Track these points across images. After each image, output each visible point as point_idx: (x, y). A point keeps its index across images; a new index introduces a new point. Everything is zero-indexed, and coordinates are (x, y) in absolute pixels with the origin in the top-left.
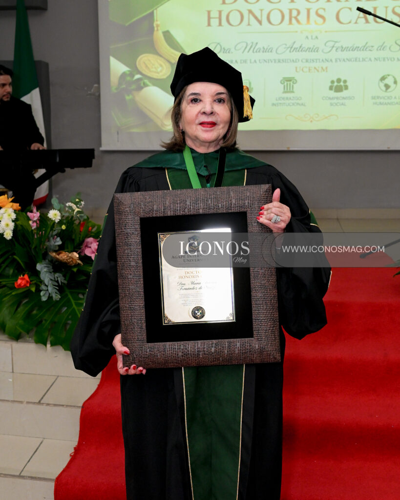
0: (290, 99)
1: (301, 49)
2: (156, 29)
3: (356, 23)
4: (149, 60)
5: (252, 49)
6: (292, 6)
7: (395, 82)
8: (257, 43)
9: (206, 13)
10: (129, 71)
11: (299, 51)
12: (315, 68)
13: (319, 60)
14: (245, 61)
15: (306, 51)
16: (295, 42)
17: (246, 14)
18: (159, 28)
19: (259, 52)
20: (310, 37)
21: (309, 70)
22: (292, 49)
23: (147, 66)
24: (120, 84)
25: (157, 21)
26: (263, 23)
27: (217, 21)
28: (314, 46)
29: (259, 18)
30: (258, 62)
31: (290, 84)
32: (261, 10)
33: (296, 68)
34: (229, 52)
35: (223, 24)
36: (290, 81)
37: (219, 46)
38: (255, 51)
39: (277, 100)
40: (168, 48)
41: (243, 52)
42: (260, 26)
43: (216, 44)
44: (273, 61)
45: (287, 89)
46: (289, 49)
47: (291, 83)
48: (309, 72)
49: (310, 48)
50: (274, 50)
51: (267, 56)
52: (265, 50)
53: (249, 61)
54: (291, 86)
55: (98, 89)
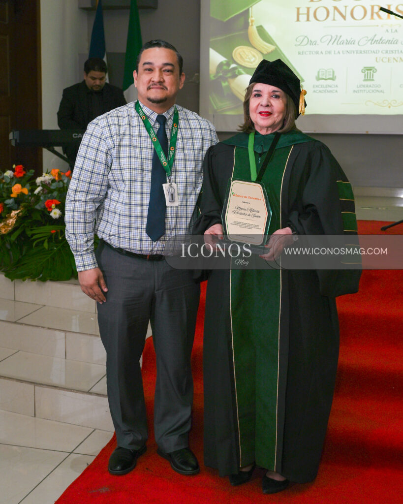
0: (370, 86)
1: (381, 41)
2: (250, 24)
4: (244, 52)
5: (336, 42)
8: (341, 36)
9: (296, 10)
10: (226, 61)
11: (379, 43)
12: (394, 59)
13: (398, 51)
14: (330, 52)
15: (386, 43)
16: (375, 35)
17: (331, 10)
18: (253, 24)
19: (343, 44)
20: (390, 31)
21: (389, 60)
22: (373, 41)
23: (241, 57)
24: (217, 72)
25: (252, 17)
26: (347, 18)
27: (305, 16)
28: (393, 39)
29: (344, 14)
30: (341, 53)
31: (370, 73)
32: (346, 7)
33: (376, 58)
34: (315, 44)
35: (310, 19)
36: (371, 70)
37: (306, 38)
38: (339, 43)
39: (358, 87)
40: (261, 40)
41: (328, 45)
42: (345, 21)
43: (303, 37)
44: (356, 52)
45: (368, 77)
46: (370, 41)
47: (372, 72)
48: (389, 62)
49: (390, 41)
50: (357, 42)
51: (350, 47)
52: (348, 43)
53: (333, 53)
54: (371, 75)
55: (199, 77)
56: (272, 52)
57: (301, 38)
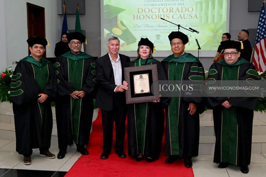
0: (159, 41)
1: (162, 26)
3: (178, 19)
4: (116, 30)
5: (147, 26)
6: (159, 14)
7: (191, 36)
8: (148, 24)
9: (133, 16)
10: (110, 33)
12: (166, 32)
14: (145, 30)
17: (145, 16)
18: (119, 20)
19: (149, 27)
20: (164, 23)
22: (159, 26)
23: (115, 31)
24: (107, 36)
25: (118, 18)
26: (150, 18)
27: (136, 18)
29: (149, 17)
30: (149, 30)
32: (150, 15)
33: (160, 32)
34: (140, 27)
35: (138, 19)
37: (137, 25)
40: (122, 26)
41: (144, 27)
42: (149, 20)
44: (153, 30)
45: (158, 38)
47: (159, 36)
49: (164, 26)
50: (154, 26)
51: (151, 28)
52: (151, 27)
53: (146, 30)
55: (100, 38)
56: (125, 30)
57: (135, 25)
